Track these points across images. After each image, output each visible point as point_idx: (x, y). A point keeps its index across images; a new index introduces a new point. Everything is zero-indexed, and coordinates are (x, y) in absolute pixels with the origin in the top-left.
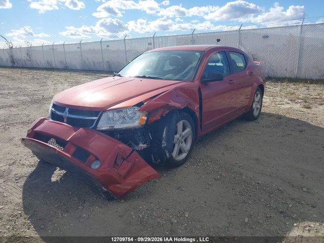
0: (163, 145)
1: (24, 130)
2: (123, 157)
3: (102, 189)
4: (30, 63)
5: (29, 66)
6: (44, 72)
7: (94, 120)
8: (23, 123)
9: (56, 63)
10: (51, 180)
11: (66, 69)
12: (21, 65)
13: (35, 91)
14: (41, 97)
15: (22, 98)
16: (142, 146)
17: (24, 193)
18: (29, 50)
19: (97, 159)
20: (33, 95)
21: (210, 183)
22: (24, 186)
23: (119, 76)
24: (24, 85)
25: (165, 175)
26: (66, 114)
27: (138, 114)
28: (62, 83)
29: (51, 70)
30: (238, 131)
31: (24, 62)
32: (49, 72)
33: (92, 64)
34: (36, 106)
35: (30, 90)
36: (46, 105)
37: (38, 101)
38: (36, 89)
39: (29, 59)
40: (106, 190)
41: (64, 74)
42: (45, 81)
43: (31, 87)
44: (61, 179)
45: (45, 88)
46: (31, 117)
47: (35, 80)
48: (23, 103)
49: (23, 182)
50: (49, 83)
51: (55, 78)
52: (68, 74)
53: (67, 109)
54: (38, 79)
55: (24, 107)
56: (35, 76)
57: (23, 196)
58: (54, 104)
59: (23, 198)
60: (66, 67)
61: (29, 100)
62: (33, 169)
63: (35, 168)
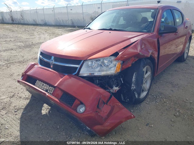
0: (132, 88)
1: (20, 68)
2: (103, 101)
3: (86, 128)
4: (23, 21)
5: (22, 23)
6: (32, 26)
7: (77, 68)
8: (20, 62)
9: (39, 21)
10: (41, 113)
11: (46, 25)
12: (17, 22)
13: (27, 39)
14: (31, 43)
15: (19, 44)
16: (116, 89)
17: (21, 125)
18: (22, 13)
19: (81, 103)
20: (26, 42)
21: (173, 120)
22: (21, 118)
23: (89, 29)
24: (20, 35)
25: (132, 111)
26: (52, 61)
27: (114, 62)
28: (43, 34)
29: (36, 25)
30: (176, 71)
31: (19, 20)
32: (35, 27)
33: (61, 21)
34: (28, 49)
35: (24, 38)
36: (34, 49)
37: (30, 46)
38: (28, 38)
39: (22, 18)
40: (89, 129)
41: (44, 28)
42: (32, 32)
43: (24, 36)
44: (49, 112)
45: (33, 37)
46: (25, 57)
47: (27, 31)
48: (20, 47)
49: (21, 114)
50: (35, 33)
51: (39, 31)
52: (47, 28)
53: (53, 58)
54: (28, 31)
55: (20, 50)
56: (27, 30)
57: (20, 128)
58: (41, 52)
59: (20, 130)
60: (45, 23)
61: (23, 45)
62: (28, 101)
63: (29, 101)
